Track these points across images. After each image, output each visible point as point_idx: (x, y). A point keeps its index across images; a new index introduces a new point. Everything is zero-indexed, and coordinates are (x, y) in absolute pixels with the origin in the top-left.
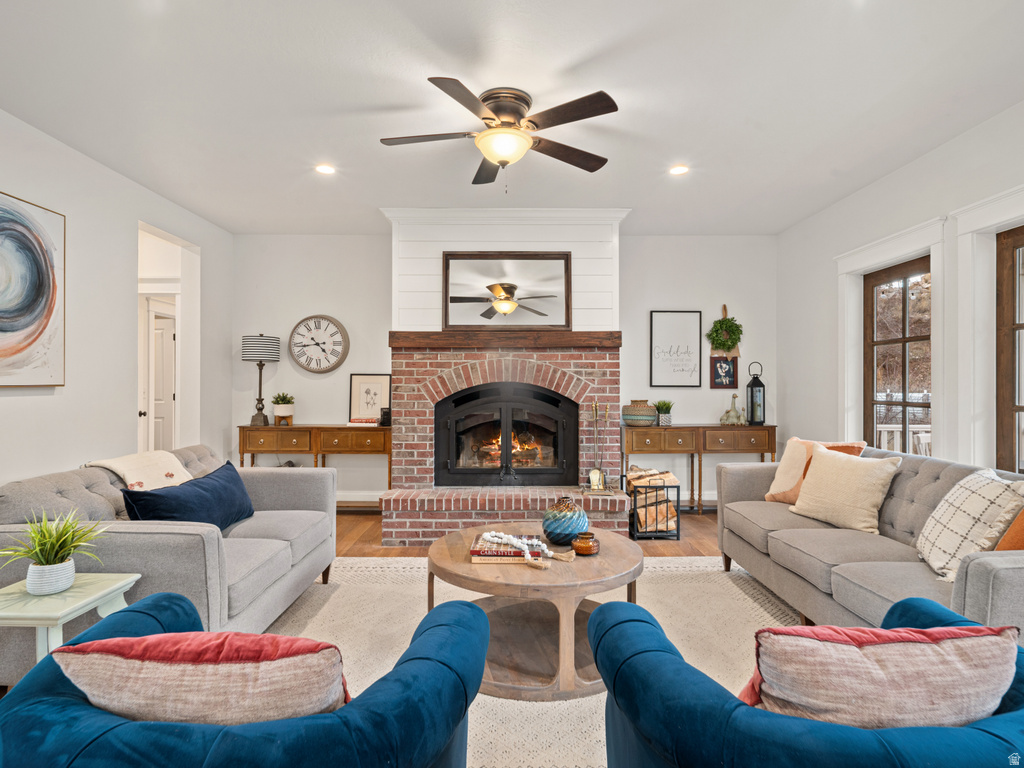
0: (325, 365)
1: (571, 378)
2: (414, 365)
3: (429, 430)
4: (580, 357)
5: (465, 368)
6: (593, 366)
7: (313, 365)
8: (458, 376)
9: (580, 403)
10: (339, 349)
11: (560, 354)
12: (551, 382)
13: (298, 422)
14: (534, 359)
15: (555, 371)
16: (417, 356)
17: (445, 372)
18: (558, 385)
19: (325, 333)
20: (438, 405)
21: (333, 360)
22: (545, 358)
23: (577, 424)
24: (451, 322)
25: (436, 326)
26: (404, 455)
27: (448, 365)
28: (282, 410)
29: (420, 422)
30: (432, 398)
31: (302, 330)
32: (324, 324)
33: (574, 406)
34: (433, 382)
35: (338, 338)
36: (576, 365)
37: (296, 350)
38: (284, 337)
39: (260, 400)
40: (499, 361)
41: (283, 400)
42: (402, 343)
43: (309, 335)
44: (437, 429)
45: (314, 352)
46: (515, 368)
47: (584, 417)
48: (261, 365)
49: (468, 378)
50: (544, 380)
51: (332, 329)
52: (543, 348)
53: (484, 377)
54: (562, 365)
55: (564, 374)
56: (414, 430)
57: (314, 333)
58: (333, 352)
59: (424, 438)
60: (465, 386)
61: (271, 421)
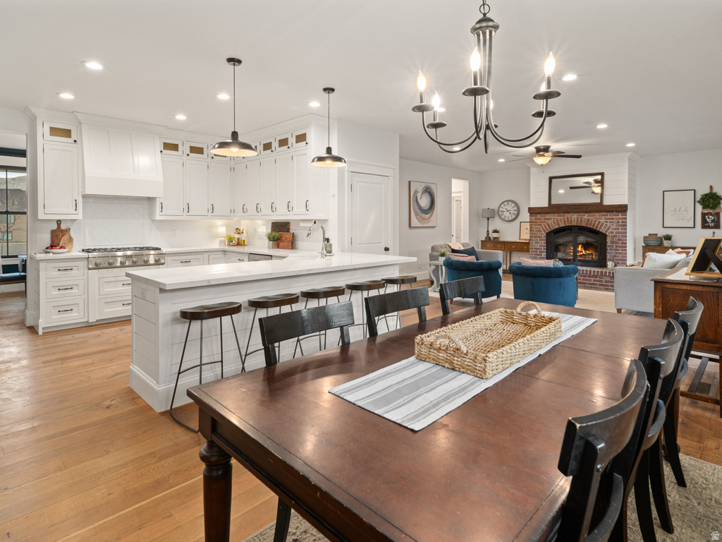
0: (510, 219)
1: (603, 224)
2: (537, 219)
3: (543, 243)
4: (607, 215)
5: (557, 220)
6: (613, 219)
7: (506, 219)
8: (555, 223)
9: (607, 234)
10: (516, 212)
11: (597, 214)
12: (594, 226)
13: (501, 240)
14: (586, 216)
15: (595, 221)
16: (539, 216)
17: (549, 222)
18: (597, 227)
19: (511, 207)
20: (547, 234)
21: (514, 217)
22: (591, 216)
23: (606, 243)
24: (553, 203)
25: (546, 205)
26: (534, 252)
27: (551, 219)
28: (495, 235)
29: (540, 240)
30: (545, 232)
31: (502, 206)
32: (510, 203)
33: (605, 236)
34: (545, 226)
35: (515, 208)
36: (605, 219)
37: (500, 213)
38: (496, 209)
39: (488, 231)
40: (571, 218)
41: (496, 231)
42: (533, 211)
43: (505, 208)
44: (547, 243)
45: (507, 214)
46: (578, 220)
47: (609, 240)
48: (488, 219)
49: (558, 224)
50: (590, 225)
51: (513, 205)
52: (590, 212)
53: (565, 224)
54: (599, 219)
55: (599, 222)
56: (538, 243)
57: (507, 207)
58: (514, 214)
59: (541, 246)
60: (557, 227)
61: (492, 239)
